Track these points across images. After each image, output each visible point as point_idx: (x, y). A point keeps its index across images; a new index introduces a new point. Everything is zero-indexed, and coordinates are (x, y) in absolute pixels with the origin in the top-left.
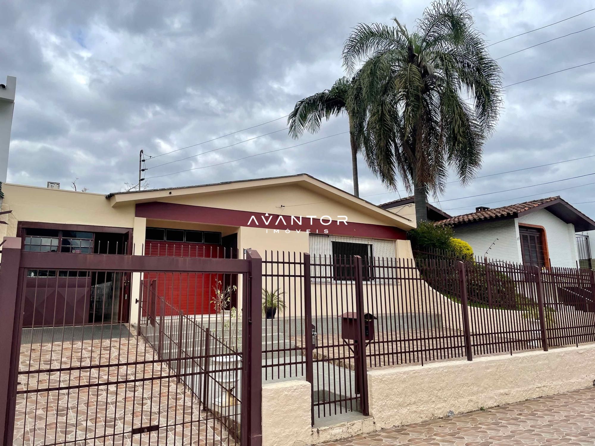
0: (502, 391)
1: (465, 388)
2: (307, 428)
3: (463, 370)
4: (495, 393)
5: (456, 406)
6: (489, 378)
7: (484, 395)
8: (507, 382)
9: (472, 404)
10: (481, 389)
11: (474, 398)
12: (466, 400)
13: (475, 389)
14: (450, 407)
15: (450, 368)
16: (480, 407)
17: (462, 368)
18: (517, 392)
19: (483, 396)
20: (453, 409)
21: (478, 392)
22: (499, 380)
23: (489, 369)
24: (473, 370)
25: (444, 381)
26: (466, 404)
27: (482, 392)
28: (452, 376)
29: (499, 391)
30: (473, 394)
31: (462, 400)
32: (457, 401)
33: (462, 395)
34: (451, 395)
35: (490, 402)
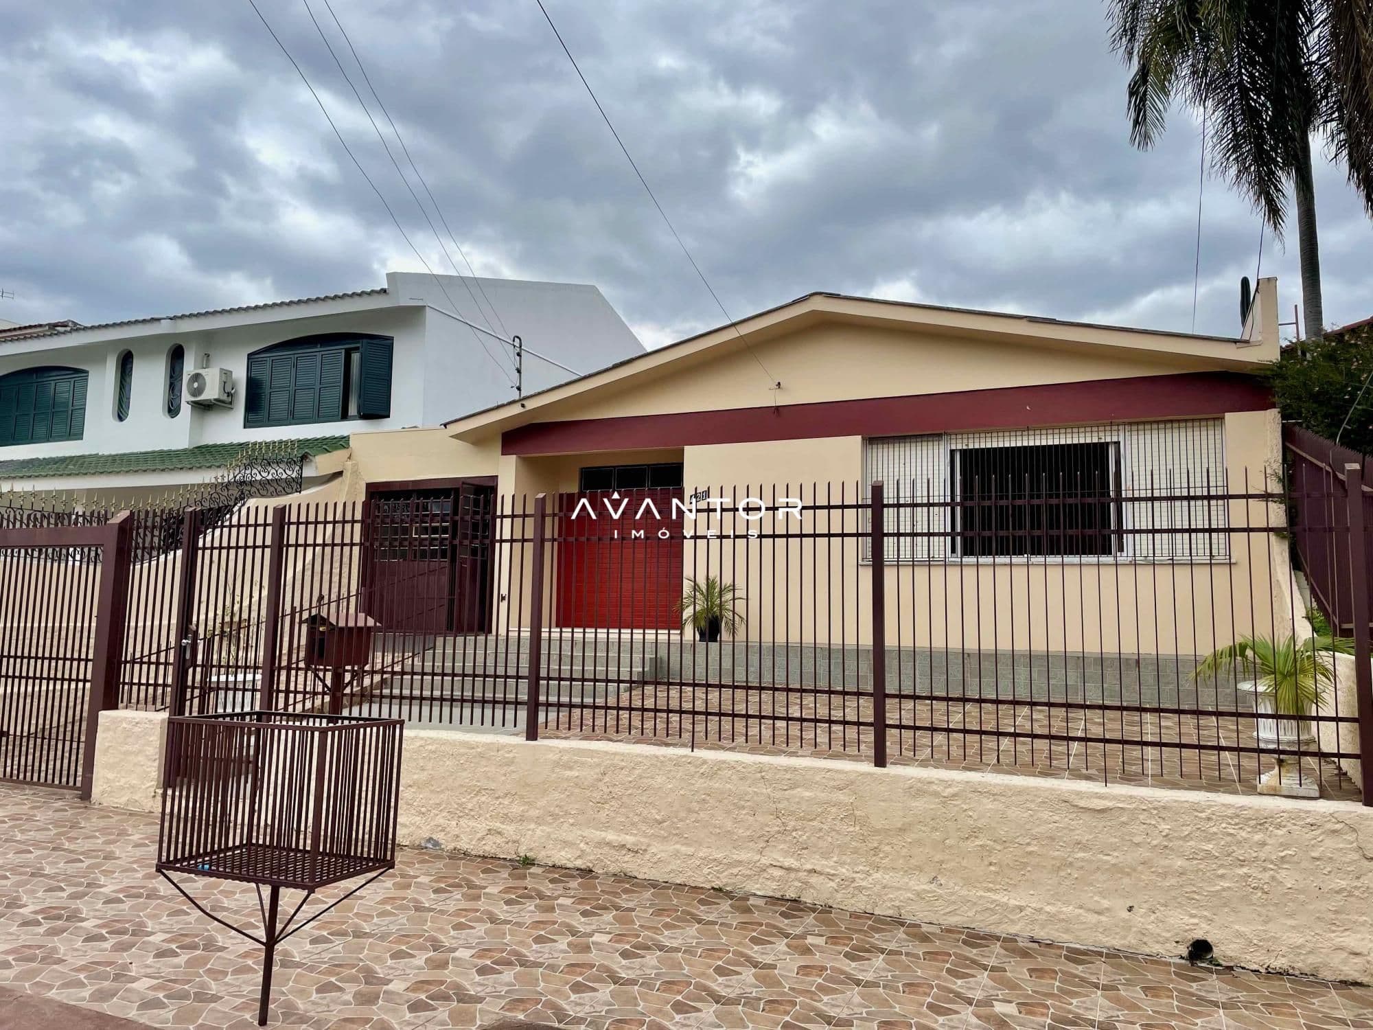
0: (611, 836)
1: (483, 799)
2: (148, 785)
3: (482, 756)
4: (584, 834)
5: (449, 833)
6: (567, 793)
7: (543, 831)
8: (636, 819)
9: (499, 840)
10: (534, 813)
11: (509, 829)
12: (482, 826)
13: (516, 809)
14: (432, 831)
15: (444, 744)
16: (522, 854)
17: (479, 750)
18: (676, 854)
19: (538, 832)
20: (437, 836)
21: (522, 819)
22: (607, 806)
23: (571, 768)
24: (513, 762)
25: (423, 769)
26: (479, 835)
27: (539, 821)
28: (448, 763)
29: (603, 834)
30: (506, 818)
31: (470, 824)
32: (454, 823)
33: (472, 813)
34: (439, 804)
35: (563, 853)
